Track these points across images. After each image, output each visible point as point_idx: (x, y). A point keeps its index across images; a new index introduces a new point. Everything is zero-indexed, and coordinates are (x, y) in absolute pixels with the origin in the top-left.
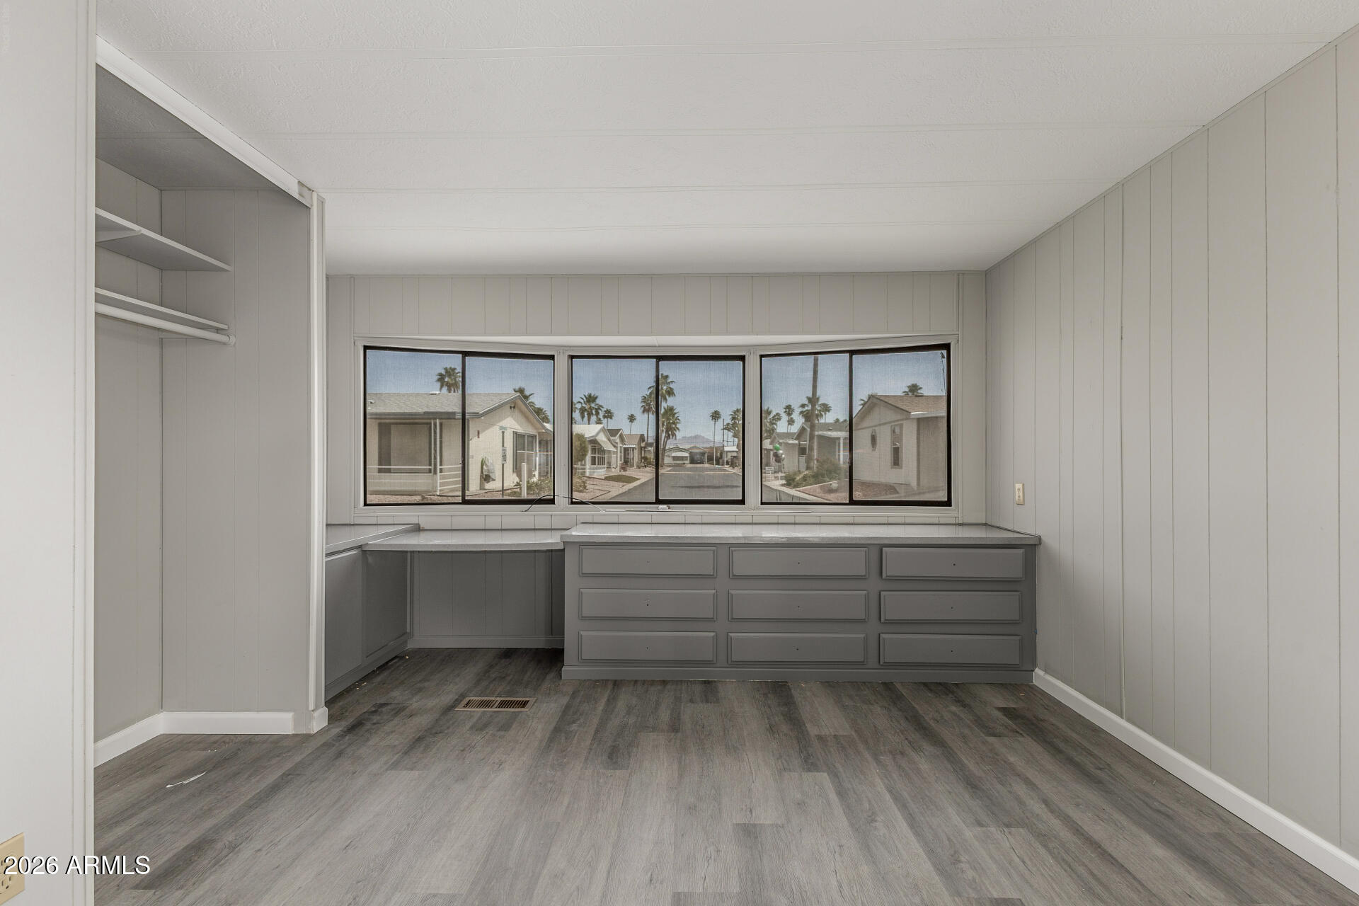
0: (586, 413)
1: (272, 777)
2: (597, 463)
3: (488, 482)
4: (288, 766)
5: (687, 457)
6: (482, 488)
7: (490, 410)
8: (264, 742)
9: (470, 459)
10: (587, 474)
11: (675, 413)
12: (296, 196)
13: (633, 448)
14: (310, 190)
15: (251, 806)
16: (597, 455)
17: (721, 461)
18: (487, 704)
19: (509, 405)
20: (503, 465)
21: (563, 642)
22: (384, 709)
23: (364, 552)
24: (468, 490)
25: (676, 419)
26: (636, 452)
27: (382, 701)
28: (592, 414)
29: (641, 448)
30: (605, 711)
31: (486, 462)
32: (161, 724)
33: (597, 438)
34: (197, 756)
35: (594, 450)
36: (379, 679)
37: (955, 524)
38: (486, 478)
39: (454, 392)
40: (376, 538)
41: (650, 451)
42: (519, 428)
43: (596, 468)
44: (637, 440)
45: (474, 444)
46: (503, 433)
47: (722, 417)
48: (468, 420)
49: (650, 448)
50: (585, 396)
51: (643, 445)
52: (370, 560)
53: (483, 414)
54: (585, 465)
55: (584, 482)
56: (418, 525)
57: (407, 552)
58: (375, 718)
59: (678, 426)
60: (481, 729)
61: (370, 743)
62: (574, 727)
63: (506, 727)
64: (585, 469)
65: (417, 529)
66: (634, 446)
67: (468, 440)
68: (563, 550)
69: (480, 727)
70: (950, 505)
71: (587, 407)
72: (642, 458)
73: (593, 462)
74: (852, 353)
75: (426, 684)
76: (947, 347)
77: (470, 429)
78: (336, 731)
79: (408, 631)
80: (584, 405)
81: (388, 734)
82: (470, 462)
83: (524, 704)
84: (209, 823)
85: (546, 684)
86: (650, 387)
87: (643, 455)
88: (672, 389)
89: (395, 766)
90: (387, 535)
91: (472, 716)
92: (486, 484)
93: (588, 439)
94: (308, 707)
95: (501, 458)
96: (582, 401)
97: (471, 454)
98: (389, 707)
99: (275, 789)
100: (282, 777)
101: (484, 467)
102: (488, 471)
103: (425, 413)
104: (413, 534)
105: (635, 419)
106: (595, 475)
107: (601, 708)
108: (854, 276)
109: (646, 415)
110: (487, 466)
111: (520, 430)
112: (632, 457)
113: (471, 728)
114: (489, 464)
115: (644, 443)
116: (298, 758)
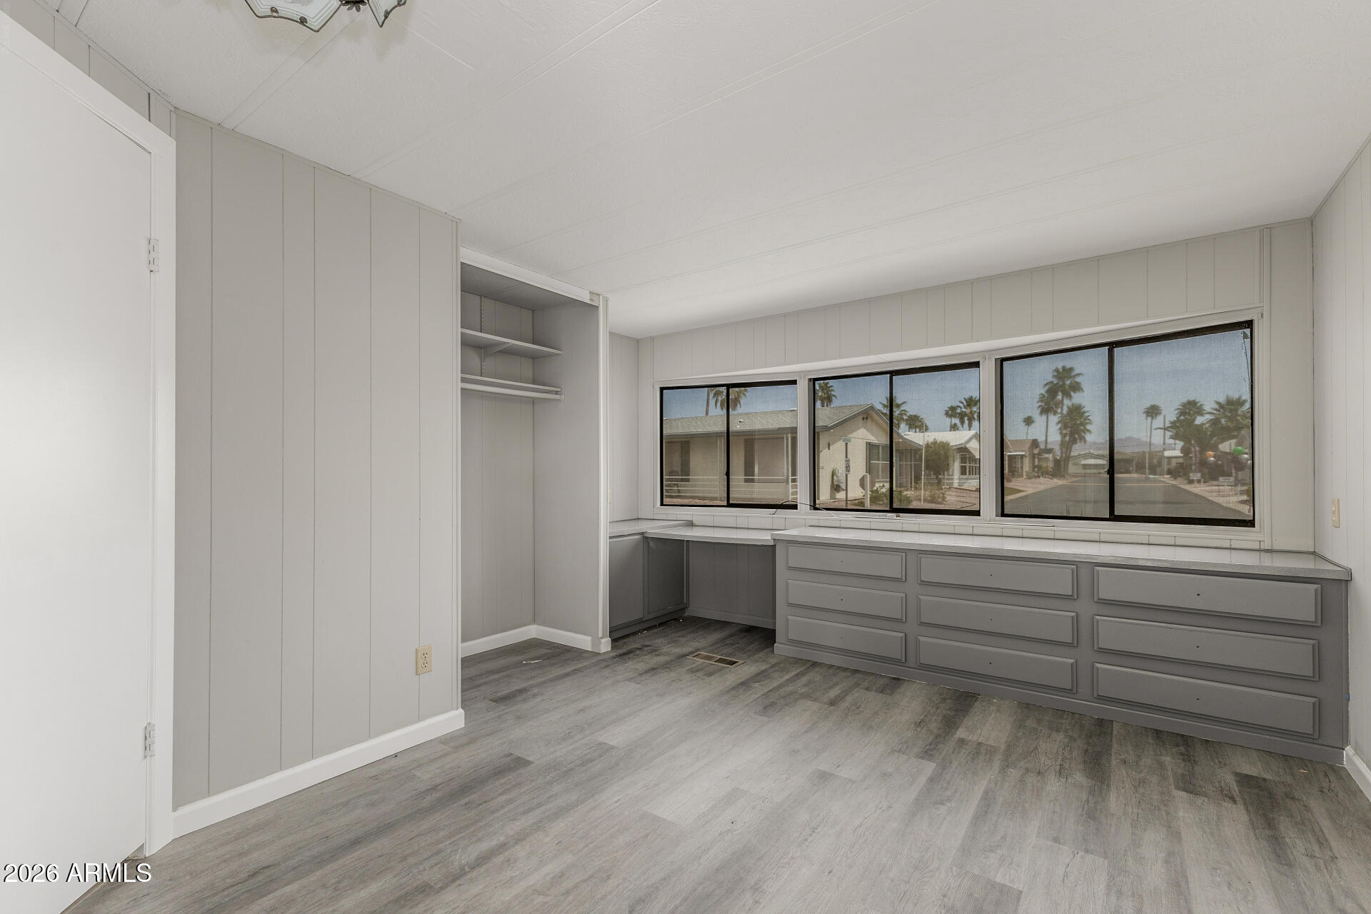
0: (966, 418)
1: (568, 670)
2: (967, 473)
3: (838, 492)
4: (580, 666)
5: (1104, 465)
6: (833, 496)
7: (842, 421)
8: (575, 652)
9: (821, 470)
10: (956, 485)
11: (1084, 413)
12: (588, 302)
13: (1022, 457)
14: (597, 294)
15: (551, 680)
16: (967, 465)
17: (1158, 469)
18: (709, 658)
19: (861, 417)
20: (847, 475)
21: (775, 624)
22: (646, 648)
23: (645, 539)
24: (818, 499)
25: (1085, 420)
26: (1027, 461)
27: (647, 643)
28: (974, 419)
29: (1034, 455)
30: (788, 680)
31: (837, 473)
32: (532, 631)
33: (968, 446)
34: (543, 651)
35: (963, 460)
36: (655, 631)
37: (1259, 550)
38: (836, 488)
39: (827, 406)
40: (653, 529)
41: (1047, 458)
42: (873, 438)
43: (967, 479)
44: (1028, 445)
45: (824, 456)
46: (846, 444)
47: (1163, 413)
48: (818, 433)
49: (1047, 456)
50: (965, 399)
51: (1036, 451)
52: (651, 544)
53: (832, 427)
54: (952, 475)
55: (943, 494)
56: (692, 521)
57: (683, 541)
58: (638, 652)
59: (1088, 427)
60: (694, 672)
61: (626, 665)
62: (757, 685)
63: (710, 674)
64: (952, 479)
65: (691, 524)
66: (1024, 453)
67: (818, 453)
68: (774, 547)
69: (692, 671)
70: (1254, 526)
71: (968, 411)
72: (1034, 467)
73: (963, 471)
74: (1112, 346)
75: (681, 639)
76: (1249, 324)
77: (821, 441)
78: (613, 654)
79: (685, 601)
80: (964, 410)
81: (639, 662)
82: (821, 474)
83: (732, 663)
84: (531, 682)
85: (761, 655)
86: (1047, 384)
87: (1036, 463)
88: (1078, 384)
89: (630, 680)
90: (664, 527)
91: (694, 663)
92: (837, 494)
93: (954, 448)
94: (598, 636)
95: (844, 469)
96: (962, 405)
97: (821, 465)
98: (651, 648)
99: (567, 675)
100: (573, 671)
101: (835, 477)
102: (838, 481)
103: (779, 429)
104: (685, 528)
105: (1033, 422)
106: (965, 487)
107: (787, 678)
108: (1098, 260)
109: (1044, 417)
110: (837, 477)
111: (873, 440)
112: (1020, 466)
113: (688, 670)
114: (839, 475)
115: (1038, 449)
116: (586, 664)
